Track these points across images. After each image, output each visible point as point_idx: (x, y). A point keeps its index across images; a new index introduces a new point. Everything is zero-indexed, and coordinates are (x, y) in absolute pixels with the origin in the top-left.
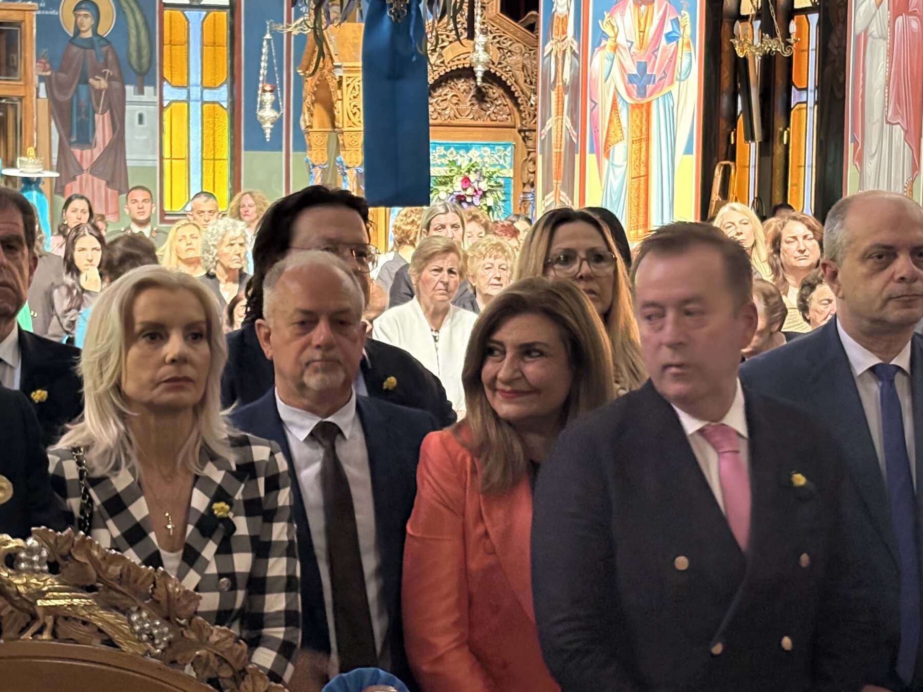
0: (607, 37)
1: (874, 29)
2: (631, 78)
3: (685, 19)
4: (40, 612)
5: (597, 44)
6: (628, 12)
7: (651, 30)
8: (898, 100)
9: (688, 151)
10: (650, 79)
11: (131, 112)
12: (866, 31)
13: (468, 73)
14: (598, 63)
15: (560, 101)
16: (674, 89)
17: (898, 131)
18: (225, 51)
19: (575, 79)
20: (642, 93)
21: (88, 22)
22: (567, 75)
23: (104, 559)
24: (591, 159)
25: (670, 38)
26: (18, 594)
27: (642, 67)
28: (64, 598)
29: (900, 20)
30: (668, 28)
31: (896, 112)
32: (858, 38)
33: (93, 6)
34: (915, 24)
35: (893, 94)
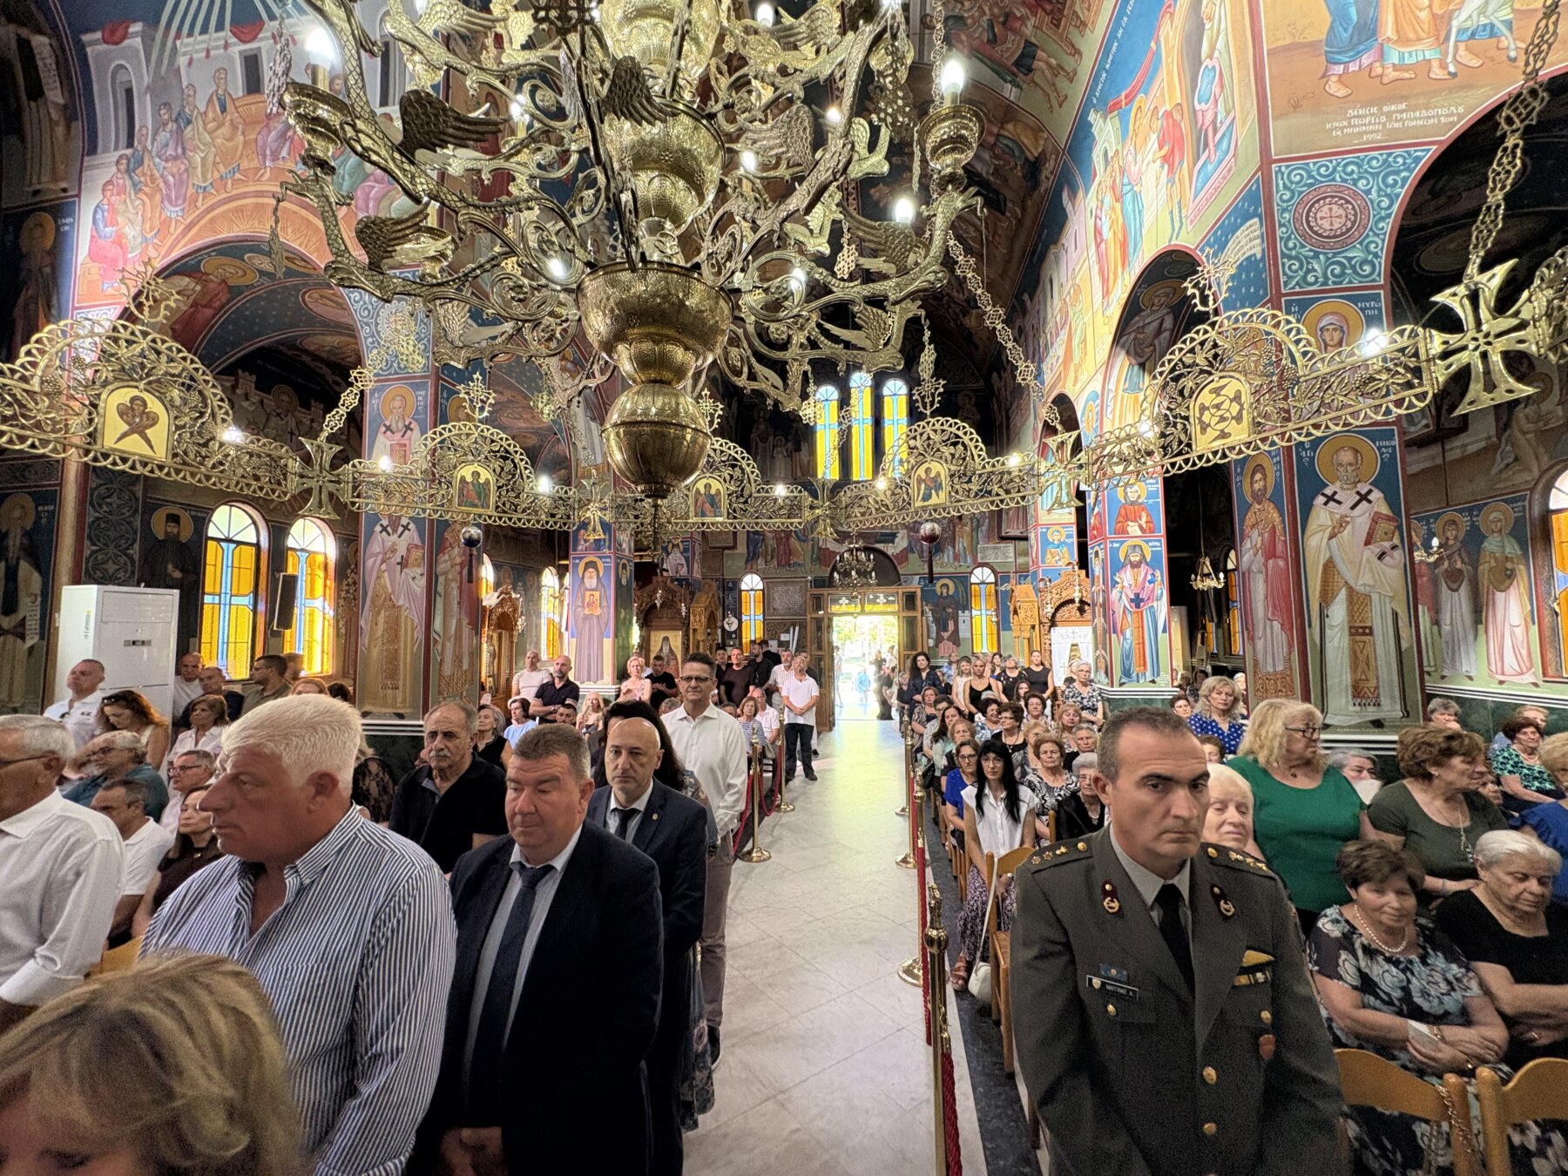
0: (1117, 583)
1: (1254, 568)
2: (1132, 600)
3: (1158, 573)
5: (1114, 586)
6: (1128, 573)
7: (1140, 579)
9: (1164, 632)
10: (1142, 600)
11: (961, 619)
12: (1249, 569)
13: (1072, 601)
14: (1114, 594)
15: (1099, 611)
16: (1155, 604)
17: (1277, 626)
18: (993, 598)
19: (1104, 602)
20: (1138, 606)
21: (945, 591)
25: (1150, 582)
27: (1137, 595)
29: (1270, 562)
33: (946, 585)
34: (1281, 563)
35: (1270, 604)
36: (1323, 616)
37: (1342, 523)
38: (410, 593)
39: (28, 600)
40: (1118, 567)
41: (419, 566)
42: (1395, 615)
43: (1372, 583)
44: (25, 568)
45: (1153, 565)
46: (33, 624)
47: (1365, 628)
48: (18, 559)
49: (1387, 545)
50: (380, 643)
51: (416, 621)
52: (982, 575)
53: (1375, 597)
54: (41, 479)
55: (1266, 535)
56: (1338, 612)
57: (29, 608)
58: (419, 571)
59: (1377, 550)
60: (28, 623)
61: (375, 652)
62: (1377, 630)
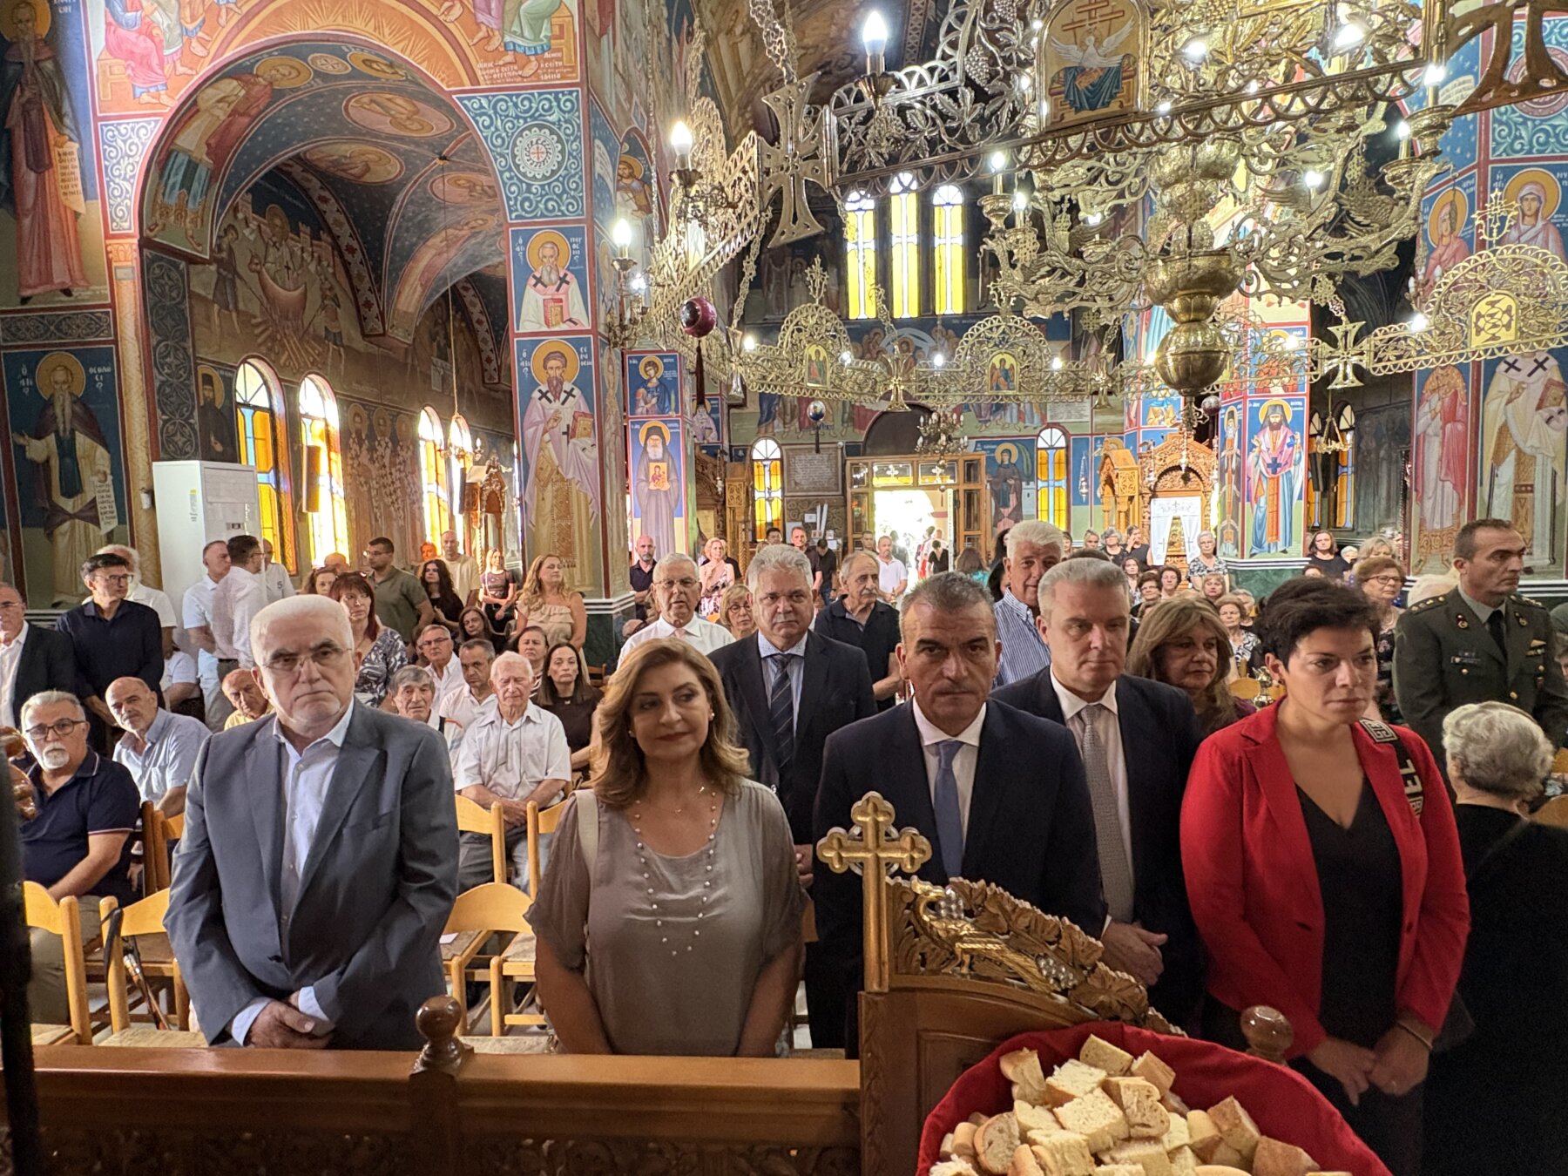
0: (1254, 446)
1: (1430, 431)
3: (1298, 436)
4: (958, 952)
5: (1250, 450)
6: (1267, 436)
7: (1279, 442)
8: (1448, 467)
9: (1300, 498)
10: (1279, 465)
12: (1423, 433)
14: (1251, 459)
15: (1230, 478)
17: (1449, 486)
18: (1063, 466)
19: (1238, 468)
20: (1275, 472)
22: (1234, 465)
23: (1014, 911)
24: (1247, 504)
25: (1289, 445)
26: (939, 937)
27: (1275, 460)
28: (979, 942)
29: (1448, 426)
30: (1288, 440)
31: (1446, 474)
32: (1418, 437)
33: (1009, 452)
34: (1460, 427)
35: (1444, 465)
36: (1493, 476)
37: (1518, 390)
38: (580, 465)
39: (95, 479)
40: (1257, 429)
41: (588, 435)
42: (1554, 474)
43: (1537, 445)
44: (82, 441)
45: (1295, 426)
46: (107, 506)
47: (1526, 486)
48: (73, 431)
49: (1555, 409)
50: (549, 520)
51: (590, 495)
52: (1051, 438)
53: (1539, 458)
54: (88, 335)
55: (1447, 400)
56: (1507, 472)
57: (97, 487)
58: (589, 441)
59: (1547, 415)
60: (99, 506)
61: (544, 530)
62: (1538, 487)
